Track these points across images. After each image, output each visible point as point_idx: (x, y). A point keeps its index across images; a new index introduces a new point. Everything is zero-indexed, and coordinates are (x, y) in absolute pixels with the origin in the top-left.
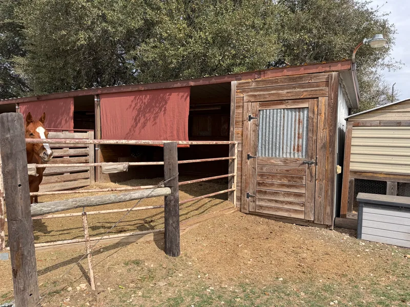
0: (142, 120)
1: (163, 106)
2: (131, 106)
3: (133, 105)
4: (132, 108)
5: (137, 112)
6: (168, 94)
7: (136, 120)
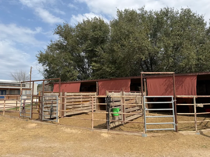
0: (169, 90)
1: (181, 84)
2: (163, 84)
3: (164, 84)
4: (164, 85)
5: (167, 86)
6: (184, 78)
7: (166, 90)
